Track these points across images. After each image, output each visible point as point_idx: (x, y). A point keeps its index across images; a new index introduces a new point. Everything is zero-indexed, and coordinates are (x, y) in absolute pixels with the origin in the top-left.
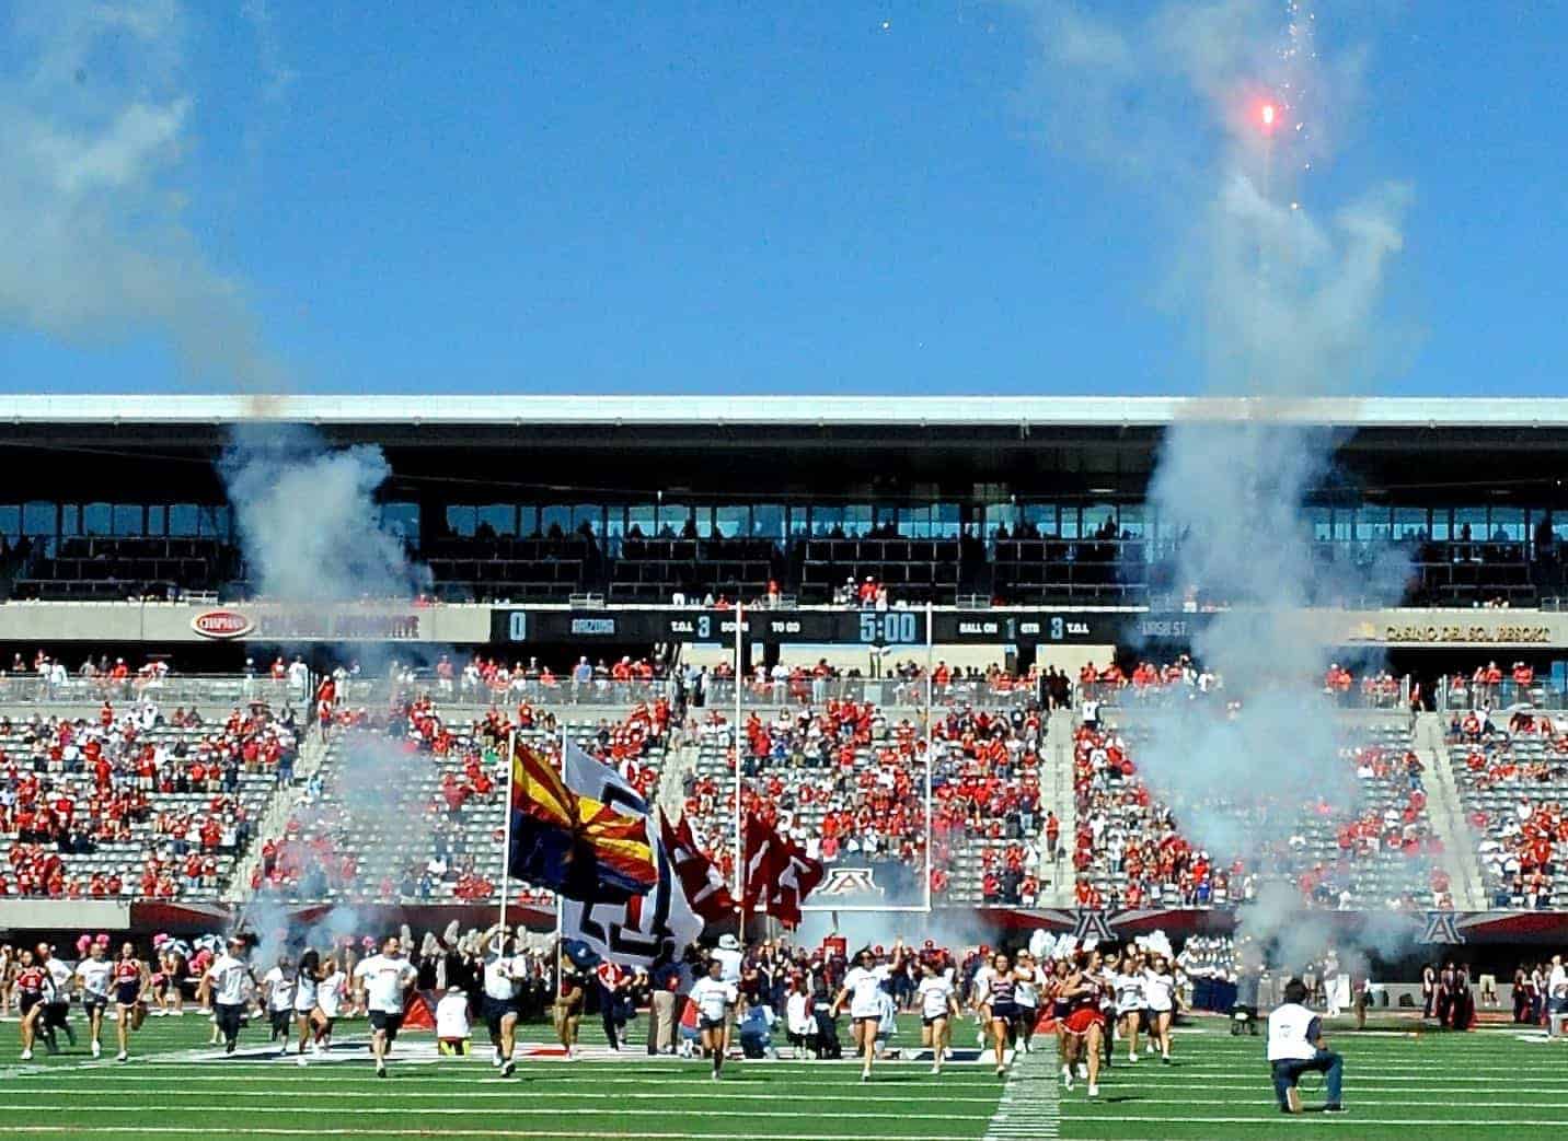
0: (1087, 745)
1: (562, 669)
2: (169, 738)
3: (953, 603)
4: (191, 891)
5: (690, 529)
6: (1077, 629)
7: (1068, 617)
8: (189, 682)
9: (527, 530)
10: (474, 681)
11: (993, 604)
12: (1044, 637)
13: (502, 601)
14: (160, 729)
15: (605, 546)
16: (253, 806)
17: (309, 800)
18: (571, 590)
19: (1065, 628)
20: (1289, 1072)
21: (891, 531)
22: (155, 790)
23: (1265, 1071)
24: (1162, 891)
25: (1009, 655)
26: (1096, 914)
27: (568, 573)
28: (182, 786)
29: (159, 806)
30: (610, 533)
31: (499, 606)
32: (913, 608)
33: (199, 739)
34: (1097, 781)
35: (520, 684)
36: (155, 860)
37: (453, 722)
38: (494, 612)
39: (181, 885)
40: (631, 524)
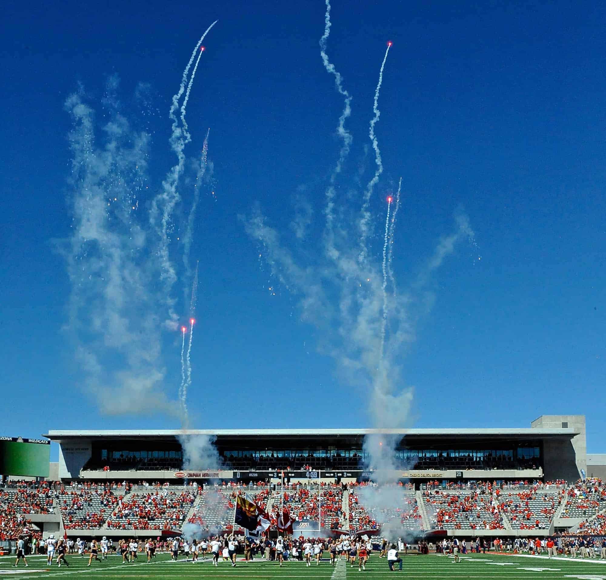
0: (351, 498)
1: (247, 484)
2: (169, 498)
3: (324, 470)
4: (174, 528)
5: (273, 455)
6: (349, 475)
7: (347, 473)
8: (173, 487)
9: (240, 455)
10: (230, 486)
11: (332, 470)
12: (343, 476)
13: (235, 470)
14: (168, 496)
15: (256, 459)
16: (186, 511)
17: (197, 510)
18: (249, 468)
19: (347, 475)
20: (392, 562)
21: (312, 456)
22: (167, 508)
23: (387, 563)
24: (366, 526)
25: (335, 480)
26: (354, 531)
27: (248, 464)
28: (172, 507)
29: (167, 511)
30: (257, 456)
31: (235, 471)
32: (317, 471)
33: (175, 498)
34: (353, 505)
35: (239, 487)
36: (167, 522)
37: (226, 494)
38: (234, 472)
39: (172, 527)
40: (261, 455)
